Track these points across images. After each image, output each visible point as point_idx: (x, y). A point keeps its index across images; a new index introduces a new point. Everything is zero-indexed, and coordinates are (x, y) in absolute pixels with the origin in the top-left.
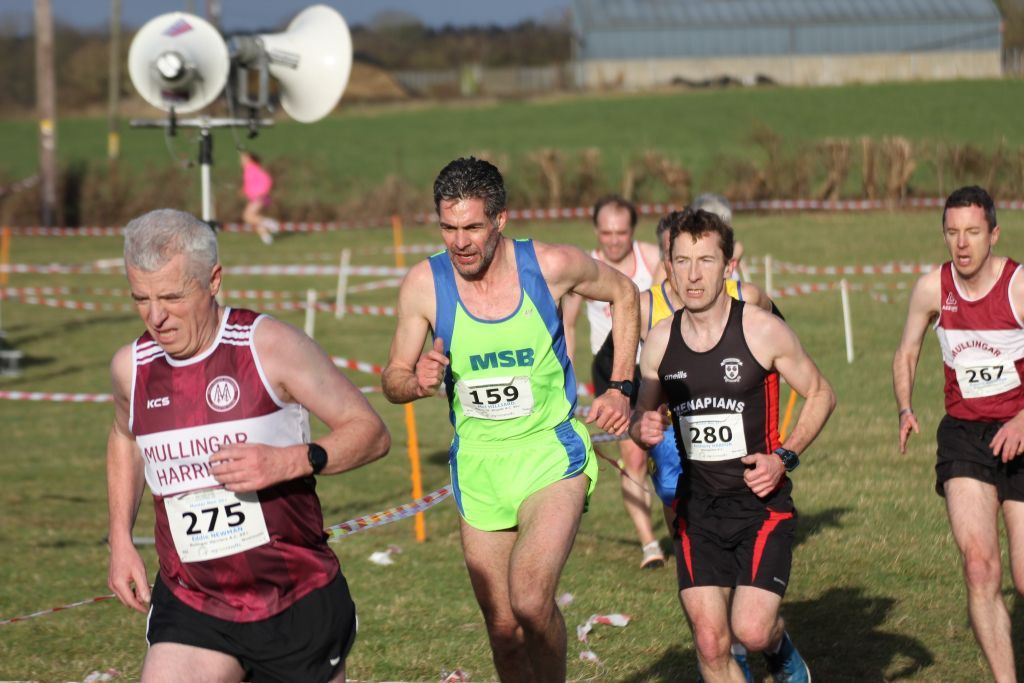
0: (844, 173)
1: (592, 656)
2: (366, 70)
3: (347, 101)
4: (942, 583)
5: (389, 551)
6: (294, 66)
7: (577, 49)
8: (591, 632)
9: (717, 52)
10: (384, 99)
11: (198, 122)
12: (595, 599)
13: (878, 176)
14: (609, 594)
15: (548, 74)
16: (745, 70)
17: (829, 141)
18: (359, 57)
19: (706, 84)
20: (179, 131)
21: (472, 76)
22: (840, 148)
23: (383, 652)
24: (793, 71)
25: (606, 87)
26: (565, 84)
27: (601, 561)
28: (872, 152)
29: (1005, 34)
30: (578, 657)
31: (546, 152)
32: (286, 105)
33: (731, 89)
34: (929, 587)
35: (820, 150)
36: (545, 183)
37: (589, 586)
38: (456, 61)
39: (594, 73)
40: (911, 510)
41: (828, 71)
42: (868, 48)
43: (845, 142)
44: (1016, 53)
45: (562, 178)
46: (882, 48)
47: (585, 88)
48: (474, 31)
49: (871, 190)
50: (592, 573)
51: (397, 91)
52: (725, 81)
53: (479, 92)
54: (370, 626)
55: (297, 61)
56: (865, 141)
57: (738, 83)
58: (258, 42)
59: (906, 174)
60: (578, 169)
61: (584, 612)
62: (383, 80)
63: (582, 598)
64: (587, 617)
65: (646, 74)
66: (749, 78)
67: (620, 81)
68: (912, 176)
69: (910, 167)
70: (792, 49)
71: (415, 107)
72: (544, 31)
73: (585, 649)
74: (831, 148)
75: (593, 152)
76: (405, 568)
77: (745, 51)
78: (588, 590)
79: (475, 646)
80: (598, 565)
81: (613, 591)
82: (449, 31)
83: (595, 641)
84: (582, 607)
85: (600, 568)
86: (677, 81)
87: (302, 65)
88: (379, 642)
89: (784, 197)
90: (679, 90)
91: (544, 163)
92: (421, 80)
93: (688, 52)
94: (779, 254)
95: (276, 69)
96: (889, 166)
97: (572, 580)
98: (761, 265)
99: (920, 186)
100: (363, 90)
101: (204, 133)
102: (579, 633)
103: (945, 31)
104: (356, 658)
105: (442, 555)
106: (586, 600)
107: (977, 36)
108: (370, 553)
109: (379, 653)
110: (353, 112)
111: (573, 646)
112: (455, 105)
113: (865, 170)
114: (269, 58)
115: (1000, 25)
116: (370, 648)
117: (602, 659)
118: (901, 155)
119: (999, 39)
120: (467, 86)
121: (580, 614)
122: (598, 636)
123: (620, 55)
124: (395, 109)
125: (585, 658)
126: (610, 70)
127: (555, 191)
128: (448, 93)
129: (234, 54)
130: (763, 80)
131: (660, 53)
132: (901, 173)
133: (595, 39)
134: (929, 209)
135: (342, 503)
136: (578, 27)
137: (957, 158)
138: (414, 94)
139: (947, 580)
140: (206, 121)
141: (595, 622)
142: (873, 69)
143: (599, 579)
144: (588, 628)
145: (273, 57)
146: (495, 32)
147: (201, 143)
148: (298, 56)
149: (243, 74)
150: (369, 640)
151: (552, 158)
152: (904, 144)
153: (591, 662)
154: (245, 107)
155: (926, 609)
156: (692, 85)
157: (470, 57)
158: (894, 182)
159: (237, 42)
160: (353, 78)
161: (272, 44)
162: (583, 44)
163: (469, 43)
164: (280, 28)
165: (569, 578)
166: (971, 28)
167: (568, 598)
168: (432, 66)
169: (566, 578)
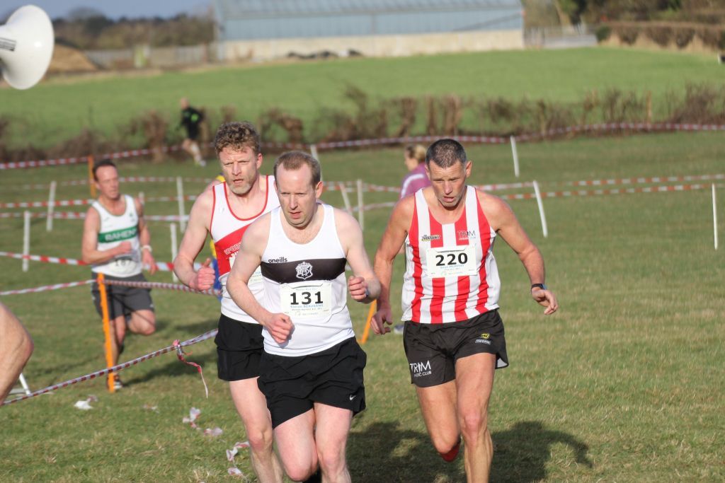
0: (413, 119)
1: (238, 472)
2: (65, 50)
3: (51, 73)
5: (89, 400)
6: (12, 50)
7: (218, 33)
8: (237, 455)
9: (320, 34)
10: (80, 72)
12: (240, 431)
13: (438, 122)
15: (198, 51)
16: (340, 47)
17: (401, 96)
18: (59, 41)
19: (312, 57)
21: (143, 54)
22: (409, 101)
23: (86, 473)
24: (376, 47)
25: (240, 60)
26: (210, 58)
28: (432, 104)
29: (525, 17)
30: (226, 471)
32: (7, 78)
33: (330, 60)
35: (395, 103)
37: (236, 421)
38: (130, 43)
39: (230, 50)
41: (400, 46)
43: (413, 97)
44: (533, 31)
46: (438, 30)
47: (225, 61)
48: (142, 21)
49: (432, 131)
51: (88, 66)
52: (326, 54)
53: (148, 65)
54: (76, 455)
55: (14, 45)
56: (427, 96)
57: (335, 56)
59: (457, 120)
61: (232, 440)
62: (78, 58)
63: (230, 430)
64: (234, 444)
65: (269, 50)
66: (343, 53)
67: (250, 56)
68: (461, 120)
69: (460, 114)
70: (374, 31)
71: (101, 77)
72: (194, 20)
73: (233, 466)
74: (403, 101)
76: (101, 411)
77: (339, 33)
78: (235, 424)
79: (153, 467)
82: (123, 21)
83: (240, 461)
84: (230, 436)
86: (291, 55)
87: (17, 49)
88: (83, 466)
89: (371, 137)
90: (293, 61)
92: (105, 57)
93: (298, 34)
94: (367, 178)
96: (446, 114)
97: (223, 417)
98: (354, 186)
99: (468, 127)
100: (63, 65)
102: (228, 455)
103: (483, 16)
104: (66, 478)
105: (128, 402)
106: (233, 432)
107: (506, 19)
108: (75, 401)
109: (83, 474)
110: (56, 81)
111: (224, 465)
112: (131, 75)
113: (428, 117)
115: (521, 11)
116: (77, 471)
117: (245, 474)
118: (453, 105)
119: (521, 21)
120: (139, 62)
121: (229, 442)
122: (242, 457)
123: (250, 37)
124: (87, 78)
125: (233, 473)
126: (243, 48)
128: (125, 66)
130: (353, 53)
131: (279, 35)
132: (453, 119)
133: (231, 26)
134: (474, 143)
135: (53, 366)
136: (218, 17)
137: (492, 107)
138: (100, 68)
141: (240, 447)
142: (432, 45)
144: (235, 451)
146: (158, 21)
148: (15, 41)
150: (76, 465)
152: (454, 97)
153: (237, 476)
156: (302, 57)
157: (140, 40)
158: (449, 126)
160: (54, 56)
162: (222, 29)
163: (140, 29)
164: (2, 22)
165: (220, 416)
166: (500, 14)
167: (219, 431)
168: (114, 47)
169: (218, 415)
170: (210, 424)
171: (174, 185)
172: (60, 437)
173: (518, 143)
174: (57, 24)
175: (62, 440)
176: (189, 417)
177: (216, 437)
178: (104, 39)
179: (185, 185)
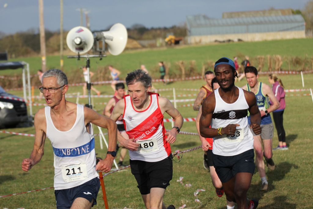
0: (263, 65)
1: (198, 200)
2: (131, 40)
3: (126, 49)
4: (294, 178)
6: (112, 40)
7: (188, 33)
8: (198, 194)
9: (227, 33)
10: (136, 48)
11: (86, 56)
12: (199, 185)
13: (272, 65)
14: (202, 183)
16: (235, 38)
17: (258, 56)
18: (129, 37)
19: (224, 42)
20: (80, 59)
21: (159, 41)
22: (262, 58)
23: (141, 201)
24: (248, 38)
25: (196, 43)
27: (199, 174)
28: (270, 59)
29: (306, 26)
30: (194, 201)
31: (181, 61)
32: (109, 51)
33: (231, 43)
34: (291, 179)
35: (256, 59)
36: (181, 70)
37: (197, 181)
38: (155, 37)
39: (192, 39)
40: (285, 158)
41: (258, 37)
42: (268, 31)
43: (263, 57)
44: (309, 31)
45: (185, 69)
46: (272, 31)
47: (191, 44)
48: (159, 29)
49: (270, 70)
50: (197, 177)
51: (139, 46)
52: (229, 41)
53: (162, 46)
54: (137, 194)
55: (112, 39)
56: (268, 56)
57: (233, 41)
58: (102, 34)
59: (280, 65)
60: (190, 66)
61: (195, 188)
62: (135, 43)
63: (195, 185)
64: (196, 190)
65: (208, 39)
66: (236, 40)
67: (200, 41)
68: (281, 66)
69: (281, 63)
70: (247, 31)
71: (144, 50)
72: (179, 28)
73: (196, 199)
74: (259, 58)
75: (194, 61)
77: (234, 32)
78: (197, 182)
79: (166, 199)
80: (199, 175)
81: (203, 182)
82: (153, 29)
83: (199, 196)
84: (195, 187)
85: (200, 176)
86: (216, 41)
87: (114, 40)
88: (139, 198)
90: (217, 43)
91: (180, 65)
92: (145, 43)
93: (219, 33)
95: (107, 41)
96: (275, 63)
97: (192, 180)
99: (284, 68)
100: (130, 46)
101: (87, 59)
102: (195, 194)
103: (289, 26)
104: (133, 203)
106: (196, 185)
107: (298, 27)
109: (140, 201)
110: (127, 52)
111: (193, 198)
112: (155, 49)
113: (269, 64)
114: (105, 38)
115: (304, 23)
116: (137, 200)
117: (201, 201)
118: (278, 60)
119: (304, 27)
120: (158, 44)
121: (194, 189)
122: (200, 195)
123: (200, 34)
124: (139, 51)
125: (196, 201)
126: (197, 39)
127: (183, 72)
128: (153, 46)
129: (95, 37)
130: (240, 40)
131: (211, 34)
132: (279, 65)
133: (193, 30)
134: (286, 74)
136: (188, 27)
137: (294, 60)
138: (144, 47)
139: (295, 177)
140: (88, 56)
141: (199, 191)
142: (270, 37)
143: (199, 179)
145: (106, 38)
146: (166, 29)
147: (87, 62)
148: (113, 37)
149: (98, 42)
150: (137, 198)
151: (182, 63)
152: (279, 57)
153: (198, 202)
154: (98, 51)
155: (290, 185)
156: (220, 42)
157: (159, 36)
158: (277, 68)
159: (96, 34)
160: (128, 43)
161: (105, 34)
162: (190, 31)
163: (158, 32)
164: (108, 30)
165: (191, 179)
166: (296, 25)
167: (190, 185)
168: (149, 39)
169: (190, 179)
170: (187, 182)
171: (172, 91)
172: (131, 187)
173: (304, 74)
174: (128, 30)
175: (132, 188)
176: (179, 180)
177: (190, 187)
178: (145, 36)
179: (176, 91)
